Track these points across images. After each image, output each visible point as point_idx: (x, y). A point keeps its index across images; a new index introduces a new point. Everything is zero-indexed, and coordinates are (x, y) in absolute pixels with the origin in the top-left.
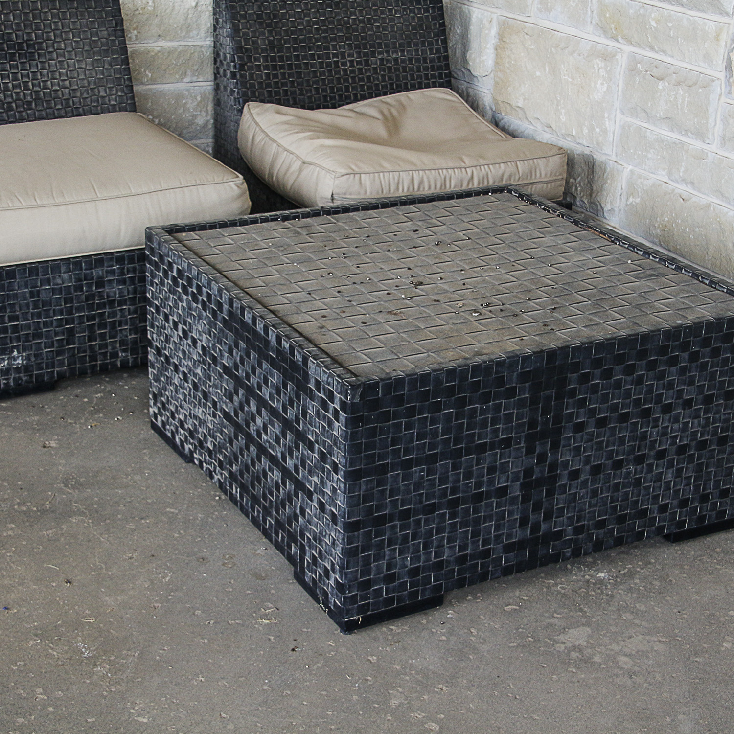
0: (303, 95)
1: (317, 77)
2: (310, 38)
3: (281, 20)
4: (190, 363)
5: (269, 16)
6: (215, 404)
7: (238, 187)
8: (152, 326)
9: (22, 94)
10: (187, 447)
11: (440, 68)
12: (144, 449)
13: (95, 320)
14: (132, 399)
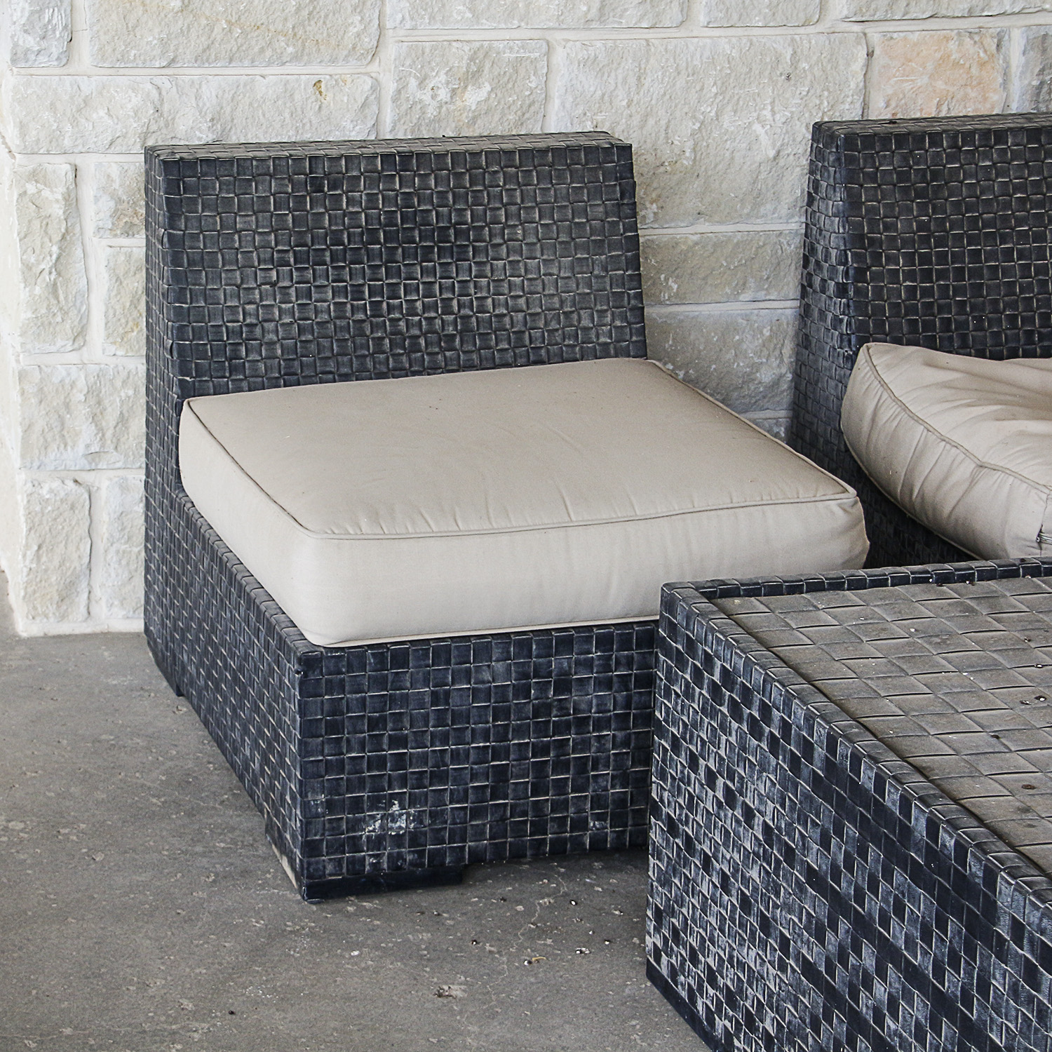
3: (946, 183)
4: (736, 856)
5: (924, 176)
6: (784, 944)
7: (845, 510)
8: (663, 775)
9: (438, 322)
10: (720, 1024)
12: (633, 1018)
13: (548, 755)
14: (609, 914)
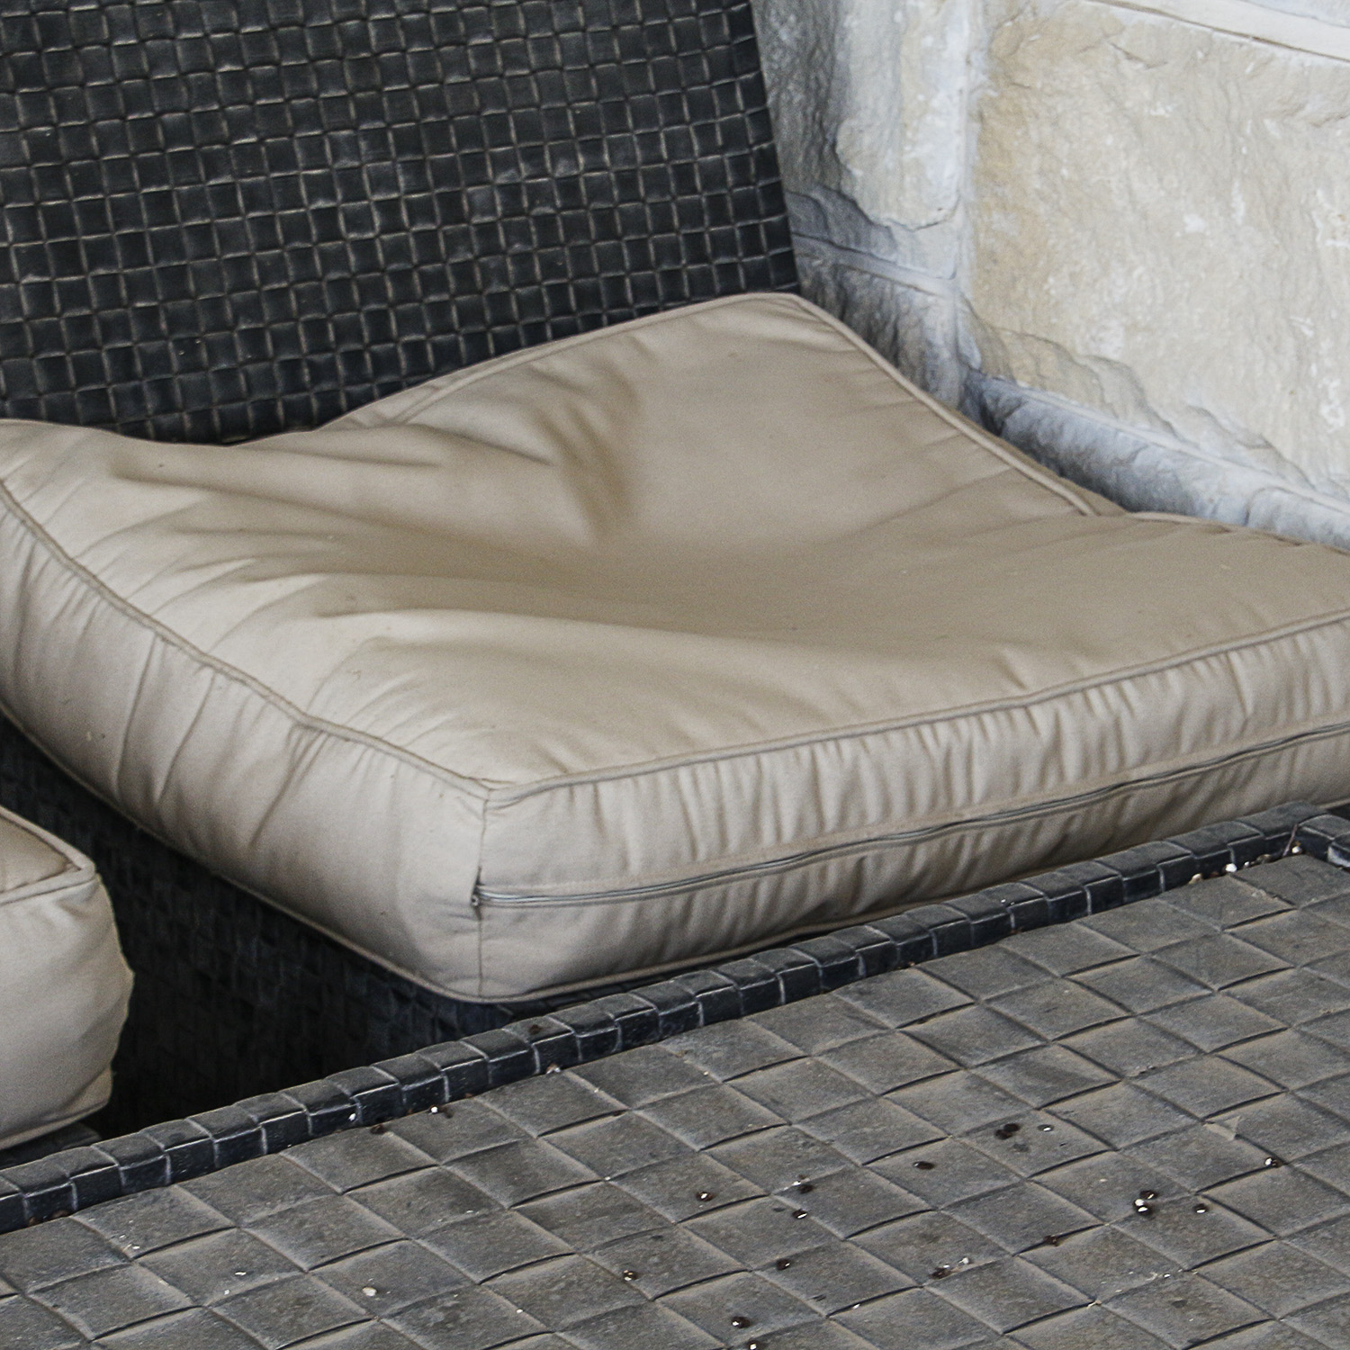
0: (197, 367)
1: (249, 285)
2: (208, 121)
11: (746, 207)
